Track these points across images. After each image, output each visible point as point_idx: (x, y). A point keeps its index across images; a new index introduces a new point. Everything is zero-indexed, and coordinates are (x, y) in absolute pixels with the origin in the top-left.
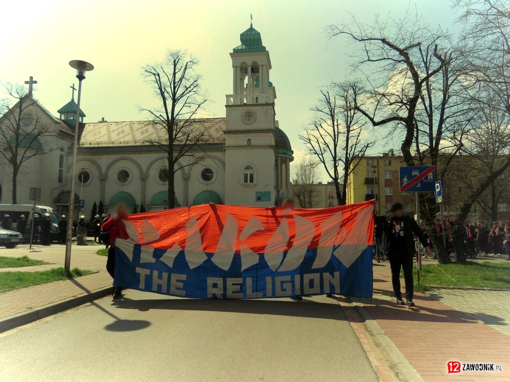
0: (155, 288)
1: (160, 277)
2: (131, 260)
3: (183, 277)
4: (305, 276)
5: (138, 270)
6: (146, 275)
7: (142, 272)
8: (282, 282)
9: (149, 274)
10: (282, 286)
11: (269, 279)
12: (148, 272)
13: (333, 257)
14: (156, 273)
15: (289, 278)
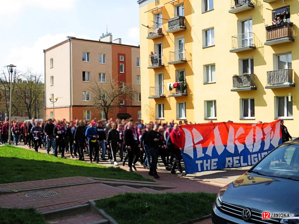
0: (205, 169)
1: (207, 162)
2: (193, 158)
3: (216, 160)
4: (262, 154)
5: (197, 162)
6: (201, 163)
7: (199, 162)
8: (254, 158)
9: (202, 162)
10: (254, 159)
11: (249, 156)
12: (201, 161)
13: (271, 144)
14: (205, 161)
15: (256, 155)
